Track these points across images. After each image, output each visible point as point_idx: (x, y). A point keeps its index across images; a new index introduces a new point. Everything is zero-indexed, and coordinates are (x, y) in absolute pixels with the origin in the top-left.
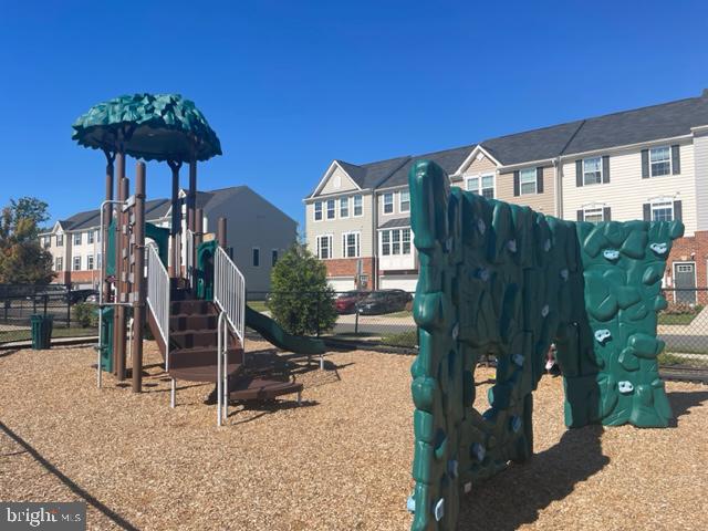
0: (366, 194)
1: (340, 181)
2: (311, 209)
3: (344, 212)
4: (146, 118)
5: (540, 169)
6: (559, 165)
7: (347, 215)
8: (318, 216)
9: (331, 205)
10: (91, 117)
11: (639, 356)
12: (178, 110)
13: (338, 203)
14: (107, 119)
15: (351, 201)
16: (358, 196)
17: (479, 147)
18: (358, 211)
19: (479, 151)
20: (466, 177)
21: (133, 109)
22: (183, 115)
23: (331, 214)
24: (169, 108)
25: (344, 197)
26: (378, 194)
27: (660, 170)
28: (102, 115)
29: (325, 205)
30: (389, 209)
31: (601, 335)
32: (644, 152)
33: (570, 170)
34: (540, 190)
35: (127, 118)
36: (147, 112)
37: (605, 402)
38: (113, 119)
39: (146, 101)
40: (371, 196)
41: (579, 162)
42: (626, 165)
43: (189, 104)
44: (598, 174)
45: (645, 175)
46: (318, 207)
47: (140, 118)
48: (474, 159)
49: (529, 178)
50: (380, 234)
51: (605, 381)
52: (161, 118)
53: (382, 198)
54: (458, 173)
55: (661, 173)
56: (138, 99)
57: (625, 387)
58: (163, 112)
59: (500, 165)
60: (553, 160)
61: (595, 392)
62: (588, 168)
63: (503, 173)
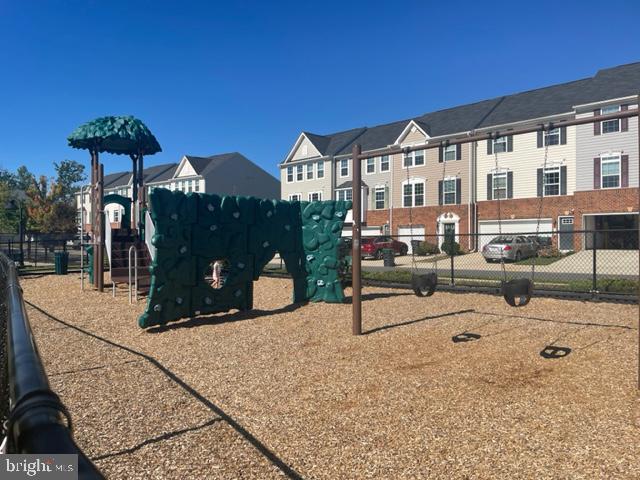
0: (326, 160)
1: (307, 149)
2: (284, 173)
3: (310, 176)
4: (108, 134)
7: (312, 177)
8: (290, 179)
9: (300, 170)
10: (78, 134)
11: (328, 268)
12: (128, 128)
13: (305, 167)
14: (86, 136)
15: (315, 166)
16: (320, 162)
17: (412, 122)
18: (320, 174)
19: (413, 125)
20: (402, 146)
21: (101, 129)
22: (132, 130)
23: (300, 177)
24: (123, 127)
25: (310, 163)
26: (337, 160)
27: (552, 140)
28: (83, 133)
29: (295, 169)
30: (344, 172)
31: (310, 257)
34: (459, 158)
35: (98, 134)
36: (109, 130)
37: (310, 290)
38: (90, 136)
39: (109, 123)
40: (330, 162)
43: (138, 122)
44: (504, 144)
45: (540, 145)
46: (290, 171)
47: (105, 134)
48: (409, 131)
50: (338, 193)
51: (311, 280)
52: (118, 134)
53: (339, 164)
54: (396, 143)
55: (552, 143)
56: (105, 121)
57: (321, 283)
58: (119, 130)
59: (428, 137)
60: (468, 133)
61: (306, 285)
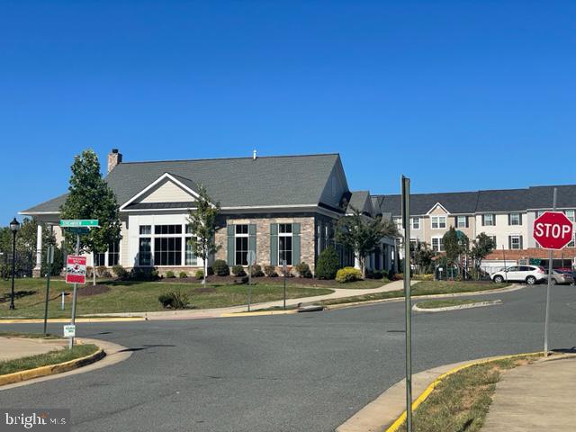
5: (467, 217)
6: (475, 216)
17: (438, 203)
19: (438, 205)
20: (431, 216)
27: (515, 223)
32: (509, 215)
33: (479, 218)
34: (467, 226)
41: (483, 216)
42: (502, 219)
44: (491, 221)
45: (509, 224)
48: (436, 208)
49: (462, 220)
54: (427, 214)
59: (449, 213)
60: (472, 214)
62: (487, 219)
63: (449, 216)
